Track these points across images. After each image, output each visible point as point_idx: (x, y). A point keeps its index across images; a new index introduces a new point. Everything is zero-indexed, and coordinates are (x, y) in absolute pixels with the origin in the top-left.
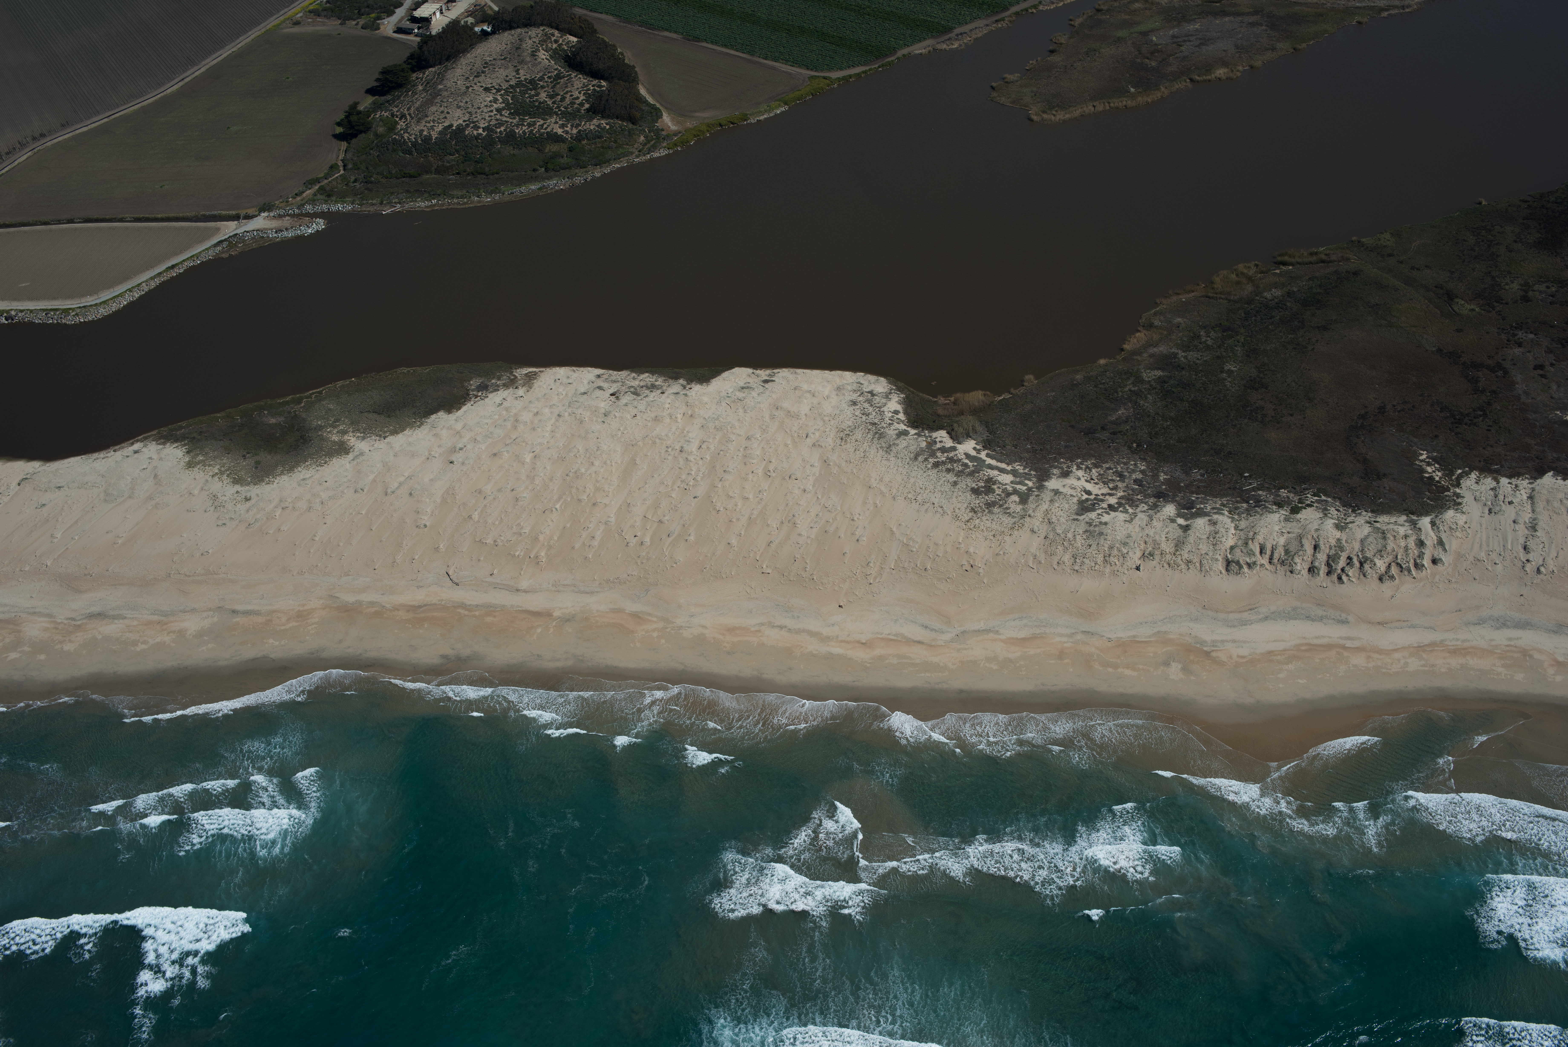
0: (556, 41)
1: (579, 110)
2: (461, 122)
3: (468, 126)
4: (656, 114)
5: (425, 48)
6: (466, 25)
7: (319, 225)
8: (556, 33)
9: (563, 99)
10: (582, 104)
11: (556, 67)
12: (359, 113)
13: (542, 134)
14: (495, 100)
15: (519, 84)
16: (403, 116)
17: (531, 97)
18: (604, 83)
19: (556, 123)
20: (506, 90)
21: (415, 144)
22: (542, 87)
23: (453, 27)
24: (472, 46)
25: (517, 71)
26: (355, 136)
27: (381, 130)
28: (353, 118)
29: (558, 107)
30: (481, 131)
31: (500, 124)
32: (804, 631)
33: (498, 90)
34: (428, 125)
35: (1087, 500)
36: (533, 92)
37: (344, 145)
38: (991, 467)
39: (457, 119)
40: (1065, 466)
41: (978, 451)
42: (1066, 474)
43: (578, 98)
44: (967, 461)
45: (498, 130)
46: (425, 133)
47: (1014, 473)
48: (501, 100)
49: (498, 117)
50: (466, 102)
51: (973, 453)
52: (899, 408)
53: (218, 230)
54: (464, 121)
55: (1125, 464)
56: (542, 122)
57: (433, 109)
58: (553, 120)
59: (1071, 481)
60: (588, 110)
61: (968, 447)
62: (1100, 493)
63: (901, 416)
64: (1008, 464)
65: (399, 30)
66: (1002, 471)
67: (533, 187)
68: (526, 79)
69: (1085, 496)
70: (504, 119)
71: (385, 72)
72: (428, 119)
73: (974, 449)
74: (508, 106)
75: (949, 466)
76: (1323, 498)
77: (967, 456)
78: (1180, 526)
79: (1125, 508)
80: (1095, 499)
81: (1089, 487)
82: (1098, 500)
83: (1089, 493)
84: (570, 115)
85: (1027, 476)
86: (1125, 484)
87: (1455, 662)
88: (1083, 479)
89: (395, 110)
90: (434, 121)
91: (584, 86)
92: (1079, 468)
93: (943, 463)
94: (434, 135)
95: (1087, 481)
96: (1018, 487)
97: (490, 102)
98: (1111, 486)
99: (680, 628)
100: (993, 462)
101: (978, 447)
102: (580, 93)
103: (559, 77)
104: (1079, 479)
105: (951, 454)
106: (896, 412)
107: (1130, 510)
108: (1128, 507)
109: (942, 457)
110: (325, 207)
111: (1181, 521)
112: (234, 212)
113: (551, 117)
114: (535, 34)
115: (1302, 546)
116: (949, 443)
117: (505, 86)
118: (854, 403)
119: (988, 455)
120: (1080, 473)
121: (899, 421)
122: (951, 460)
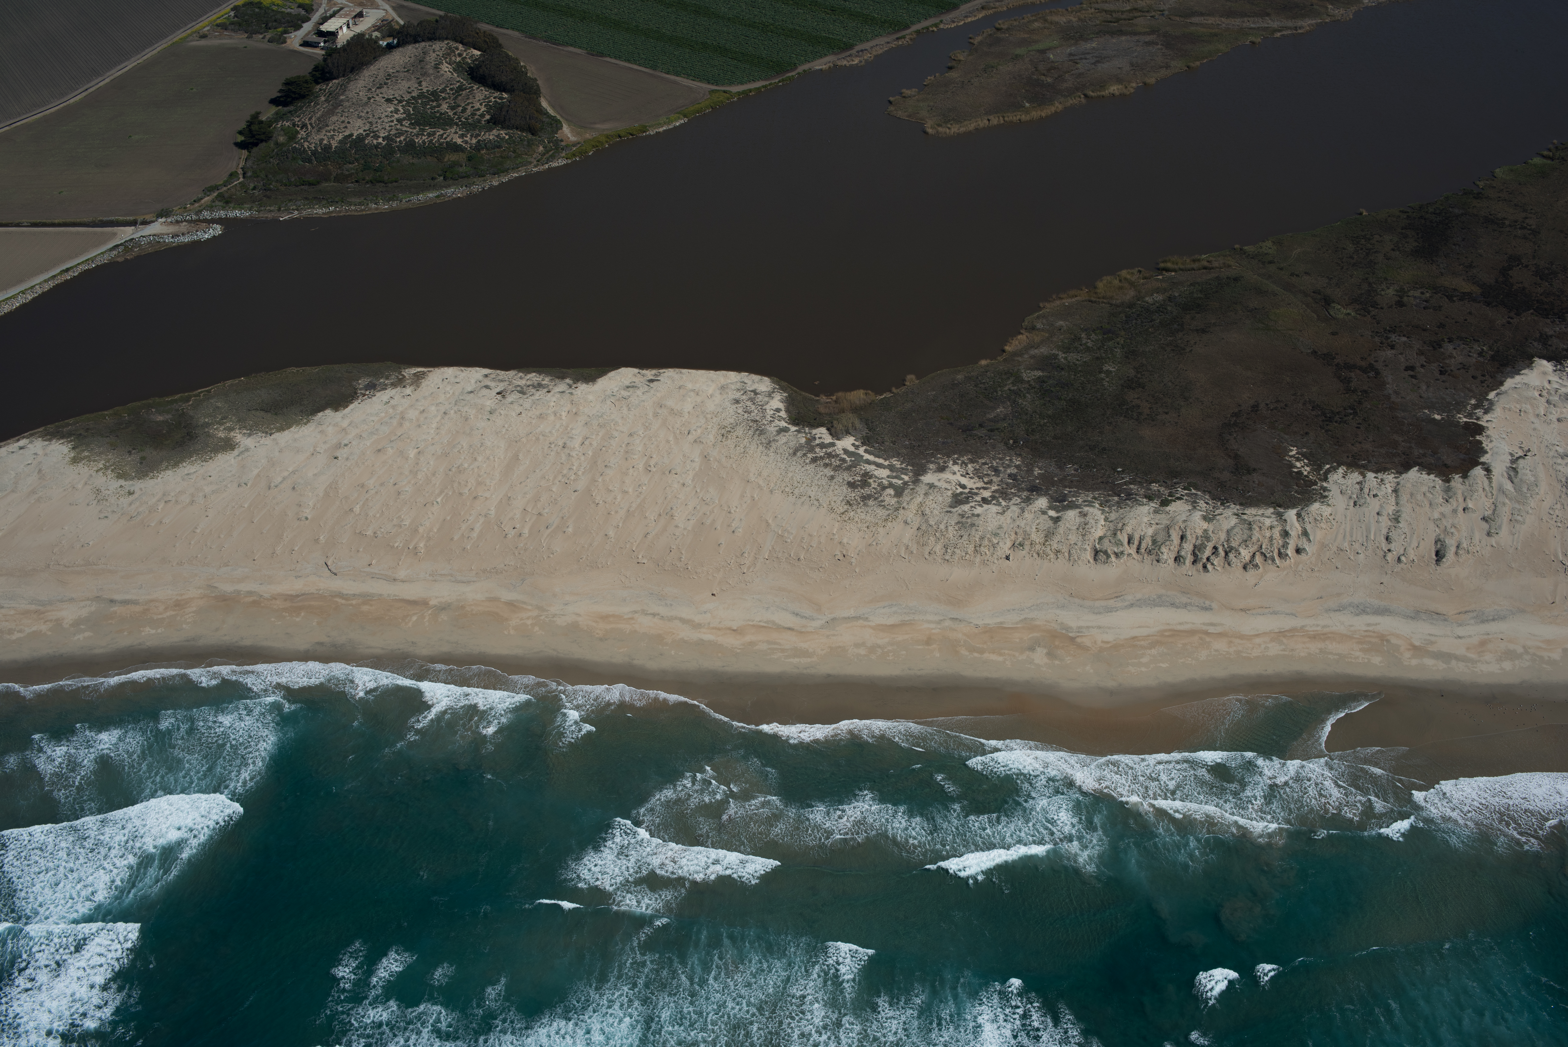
0: (460, 55)
1: (479, 121)
2: (361, 131)
3: (368, 135)
4: (556, 125)
5: (329, 61)
6: (371, 39)
7: (216, 230)
8: (461, 47)
9: (464, 110)
10: (482, 116)
11: (458, 79)
12: (261, 122)
13: (441, 144)
14: (396, 111)
15: (421, 95)
16: (304, 126)
17: (432, 108)
18: (505, 95)
19: (456, 133)
20: (408, 102)
21: (314, 153)
22: (444, 99)
23: (358, 40)
24: (375, 58)
25: (420, 83)
26: (256, 145)
27: (282, 139)
28: (255, 127)
29: (459, 118)
30: (380, 140)
31: (400, 134)
32: (676, 618)
33: (400, 102)
34: (328, 134)
35: (961, 493)
36: (434, 104)
37: (245, 153)
38: (868, 462)
39: (357, 128)
40: (941, 461)
41: (857, 447)
42: (942, 469)
43: (479, 109)
44: (845, 456)
45: (398, 140)
46: (325, 142)
47: (891, 468)
48: (402, 111)
49: (399, 127)
50: (367, 113)
51: (852, 449)
52: (781, 406)
53: (114, 234)
54: (365, 131)
55: (1000, 459)
56: (442, 132)
57: (334, 118)
58: (453, 130)
59: (947, 475)
60: (488, 121)
61: (847, 443)
62: (974, 486)
63: (783, 414)
64: (885, 460)
65: (306, 44)
66: (879, 466)
67: (431, 195)
68: (428, 91)
69: (960, 490)
70: (405, 129)
71: (288, 83)
72: (328, 128)
73: (853, 445)
74: (409, 116)
75: (827, 461)
76: (1193, 491)
77: (846, 451)
78: (1051, 518)
79: (998, 501)
80: (969, 492)
81: (964, 481)
82: (972, 494)
83: (963, 487)
84: (470, 126)
85: (904, 471)
86: (999, 479)
87: (1314, 647)
88: (958, 474)
89: (297, 119)
90: (334, 130)
91: (486, 97)
92: (955, 463)
93: (822, 458)
94: (334, 144)
95: (962, 475)
96: (894, 481)
97: (391, 112)
98: (986, 480)
99: (554, 616)
100: (871, 458)
101: (857, 443)
102: (481, 104)
103: (461, 88)
104: (954, 473)
105: (830, 450)
106: (778, 410)
107: (1004, 503)
108: (1001, 500)
109: (820, 453)
110: (222, 214)
111: (1052, 513)
112: (132, 218)
113: (451, 128)
114: (439, 47)
115: (1169, 536)
116: (828, 439)
117: (407, 97)
118: (737, 401)
119: (866, 451)
120: (956, 468)
121: (781, 419)
122: (829, 455)
